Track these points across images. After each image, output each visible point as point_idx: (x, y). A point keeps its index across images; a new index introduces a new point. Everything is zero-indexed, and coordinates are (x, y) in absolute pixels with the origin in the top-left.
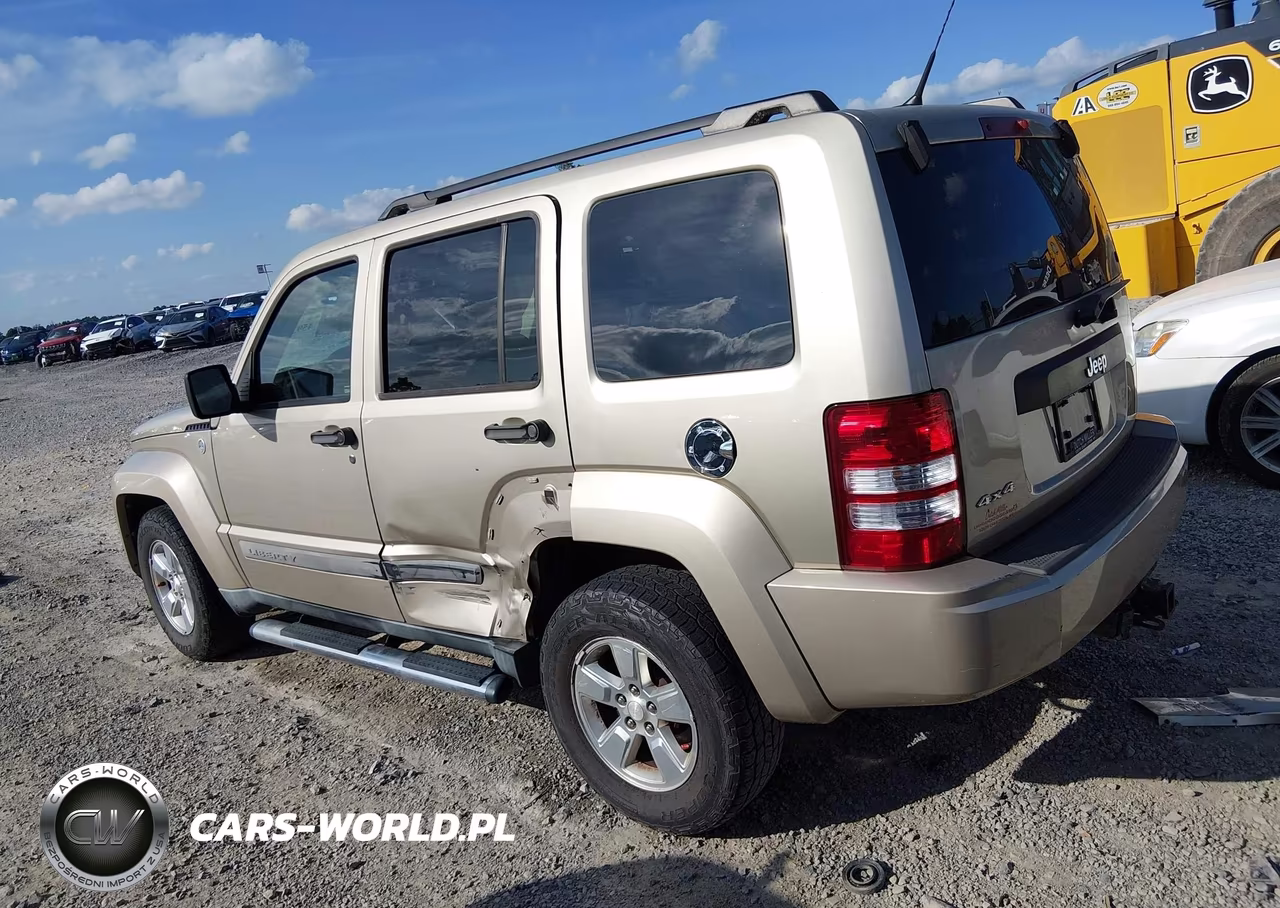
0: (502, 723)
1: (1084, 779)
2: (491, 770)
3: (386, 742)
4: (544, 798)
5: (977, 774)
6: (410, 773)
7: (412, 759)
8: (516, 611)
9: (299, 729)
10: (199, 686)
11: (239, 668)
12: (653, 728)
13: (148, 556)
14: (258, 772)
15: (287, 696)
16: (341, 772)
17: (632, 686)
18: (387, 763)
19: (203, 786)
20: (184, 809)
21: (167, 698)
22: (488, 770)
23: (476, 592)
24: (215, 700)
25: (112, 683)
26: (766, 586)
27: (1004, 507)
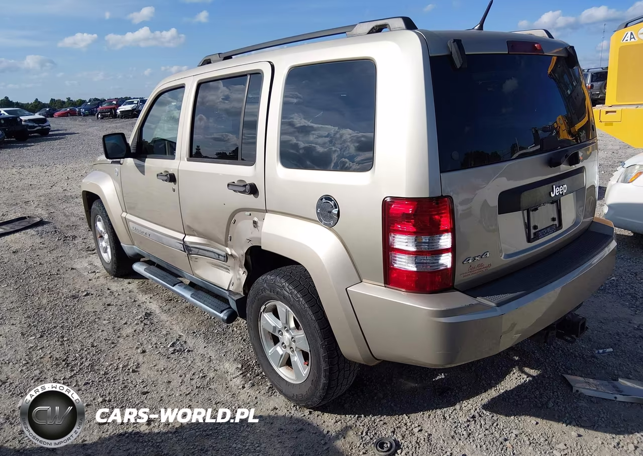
0: (238, 332)
1: (520, 416)
2: (224, 355)
3: (182, 332)
4: (244, 374)
5: (464, 402)
6: (187, 350)
7: (191, 343)
8: (239, 279)
9: (145, 319)
10: (108, 289)
11: (129, 283)
12: (293, 351)
13: (95, 223)
14: (119, 337)
15: (146, 301)
16: (155, 344)
17: (285, 327)
18: (178, 343)
19: (91, 340)
20: (79, 350)
21: (92, 293)
22: (223, 355)
23: (224, 266)
24: (113, 297)
25: (71, 282)
26: (346, 289)
27: (482, 265)
